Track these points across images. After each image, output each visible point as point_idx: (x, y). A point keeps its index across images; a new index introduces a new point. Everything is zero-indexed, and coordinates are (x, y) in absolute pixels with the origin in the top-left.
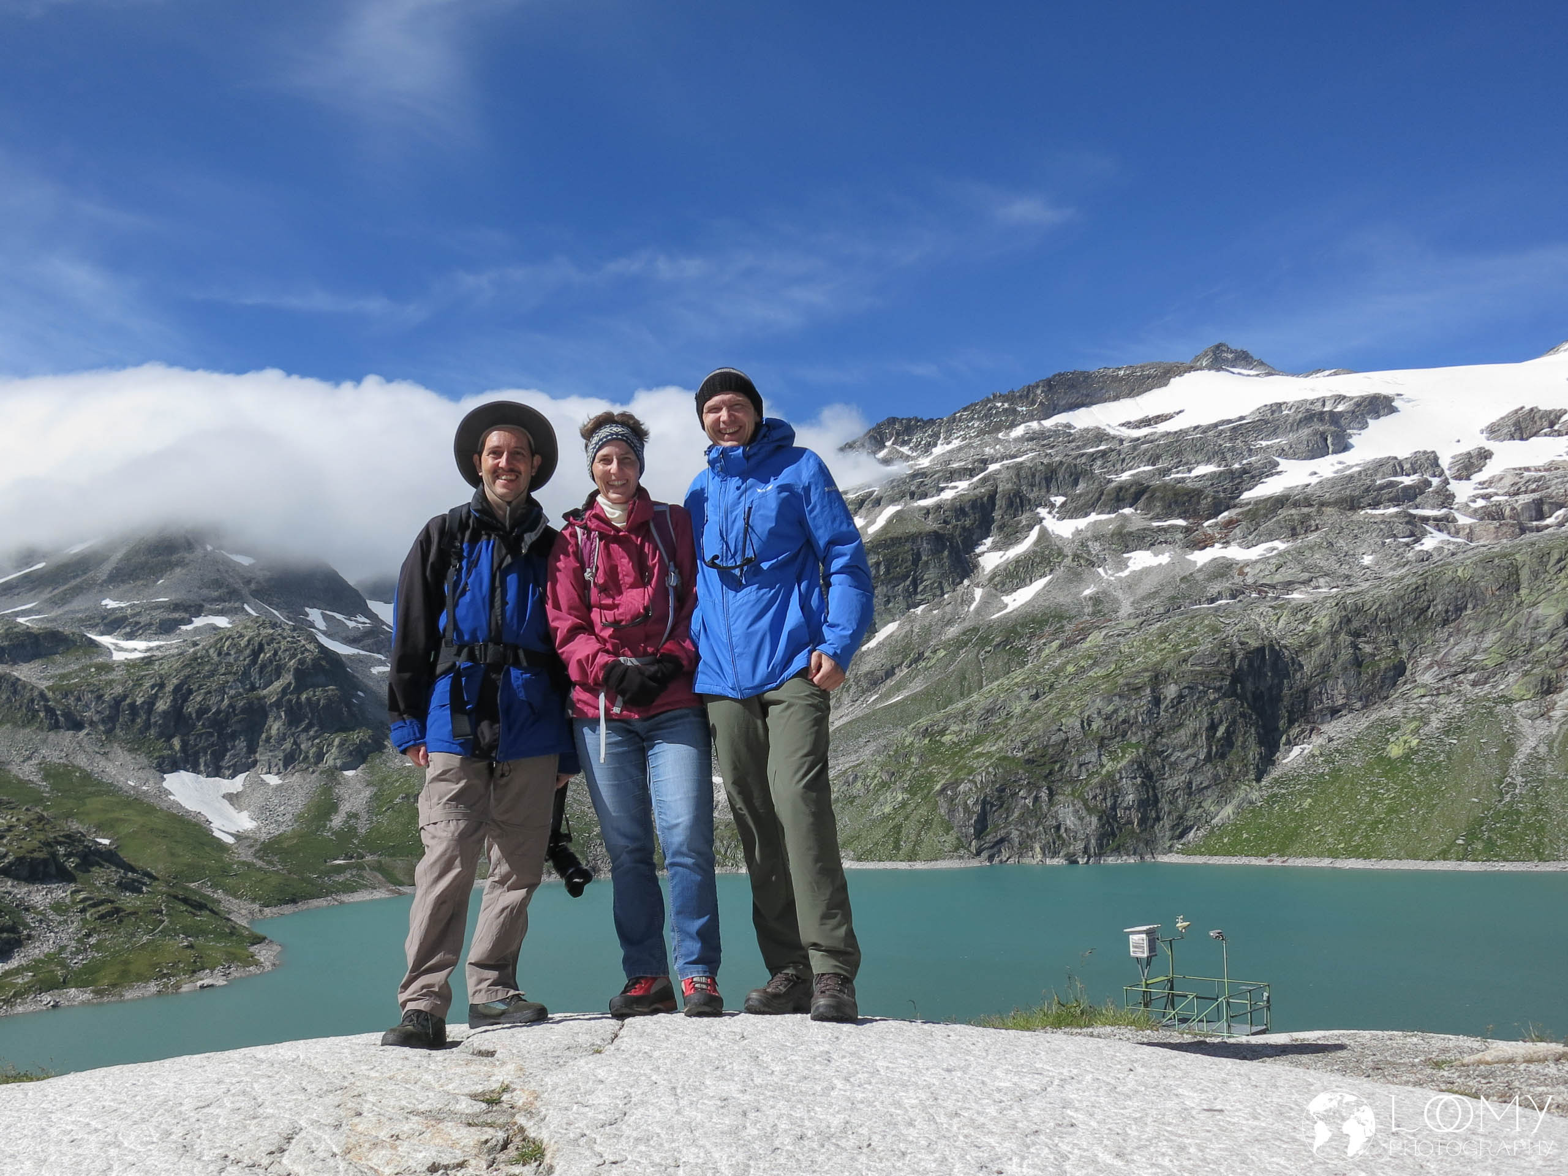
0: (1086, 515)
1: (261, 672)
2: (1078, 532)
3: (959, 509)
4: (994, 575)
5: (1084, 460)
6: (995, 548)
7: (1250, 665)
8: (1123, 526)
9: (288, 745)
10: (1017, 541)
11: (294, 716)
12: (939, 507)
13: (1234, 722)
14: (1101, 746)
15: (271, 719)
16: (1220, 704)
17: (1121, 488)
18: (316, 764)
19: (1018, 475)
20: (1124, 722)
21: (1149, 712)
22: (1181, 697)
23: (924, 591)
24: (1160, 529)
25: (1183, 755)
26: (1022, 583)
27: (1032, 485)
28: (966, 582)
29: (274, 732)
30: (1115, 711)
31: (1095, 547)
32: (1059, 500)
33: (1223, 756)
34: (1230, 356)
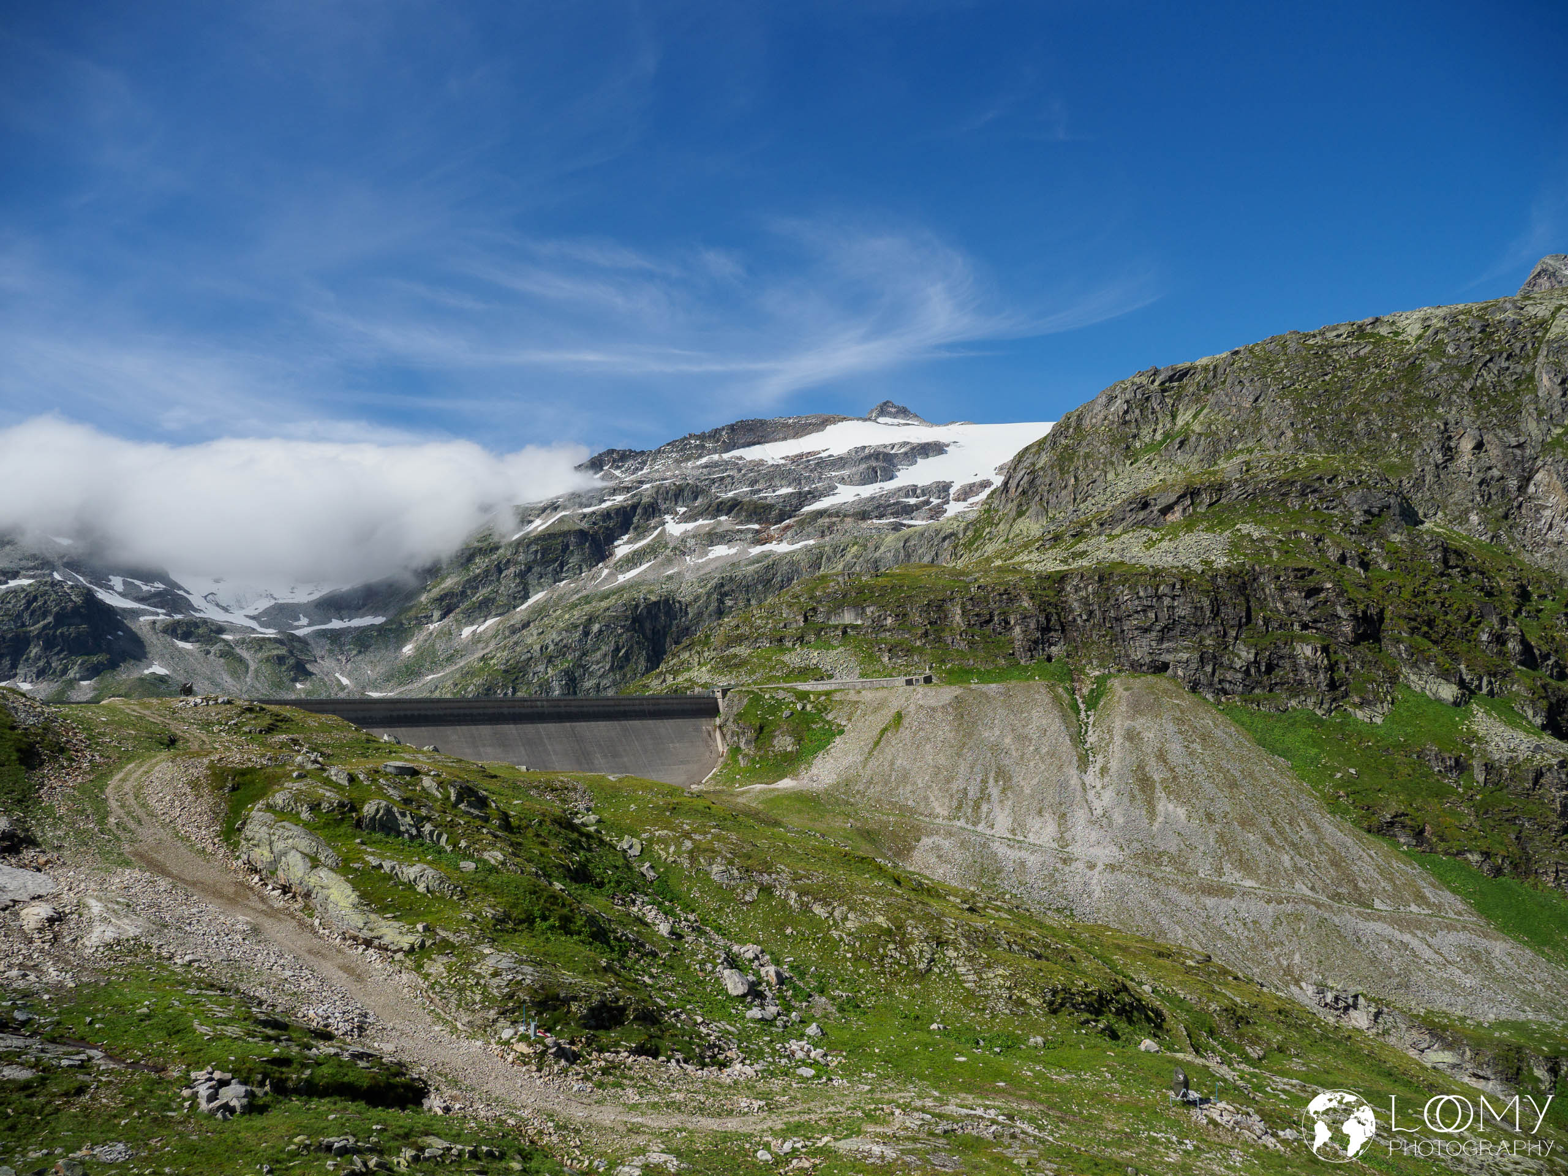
0: (696, 520)
1: (32, 614)
2: (686, 531)
3: (607, 515)
4: (620, 560)
5: (707, 482)
6: (629, 542)
7: (649, 612)
8: (714, 528)
9: (41, 664)
10: (644, 538)
11: (49, 644)
12: (594, 513)
13: (632, 646)
14: (549, 661)
15: (32, 646)
16: (624, 636)
17: (721, 503)
18: (61, 676)
19: (657, 492)
20: (565, 646)
21: (580, 640)
22: (600, 631)
23: (568, 570)
24: (739, 530)
25: (597, 667)
26: (635, 565)
27: (666, 499)
28: (600, 565)
29: (32, 655)
30: (561, 640)
31: (691, 542)
32: (682, 510)
33: (621, 668)
34: (893, 410)
